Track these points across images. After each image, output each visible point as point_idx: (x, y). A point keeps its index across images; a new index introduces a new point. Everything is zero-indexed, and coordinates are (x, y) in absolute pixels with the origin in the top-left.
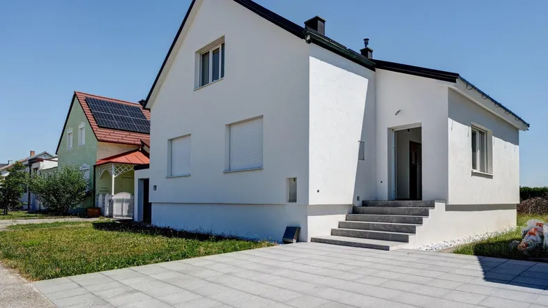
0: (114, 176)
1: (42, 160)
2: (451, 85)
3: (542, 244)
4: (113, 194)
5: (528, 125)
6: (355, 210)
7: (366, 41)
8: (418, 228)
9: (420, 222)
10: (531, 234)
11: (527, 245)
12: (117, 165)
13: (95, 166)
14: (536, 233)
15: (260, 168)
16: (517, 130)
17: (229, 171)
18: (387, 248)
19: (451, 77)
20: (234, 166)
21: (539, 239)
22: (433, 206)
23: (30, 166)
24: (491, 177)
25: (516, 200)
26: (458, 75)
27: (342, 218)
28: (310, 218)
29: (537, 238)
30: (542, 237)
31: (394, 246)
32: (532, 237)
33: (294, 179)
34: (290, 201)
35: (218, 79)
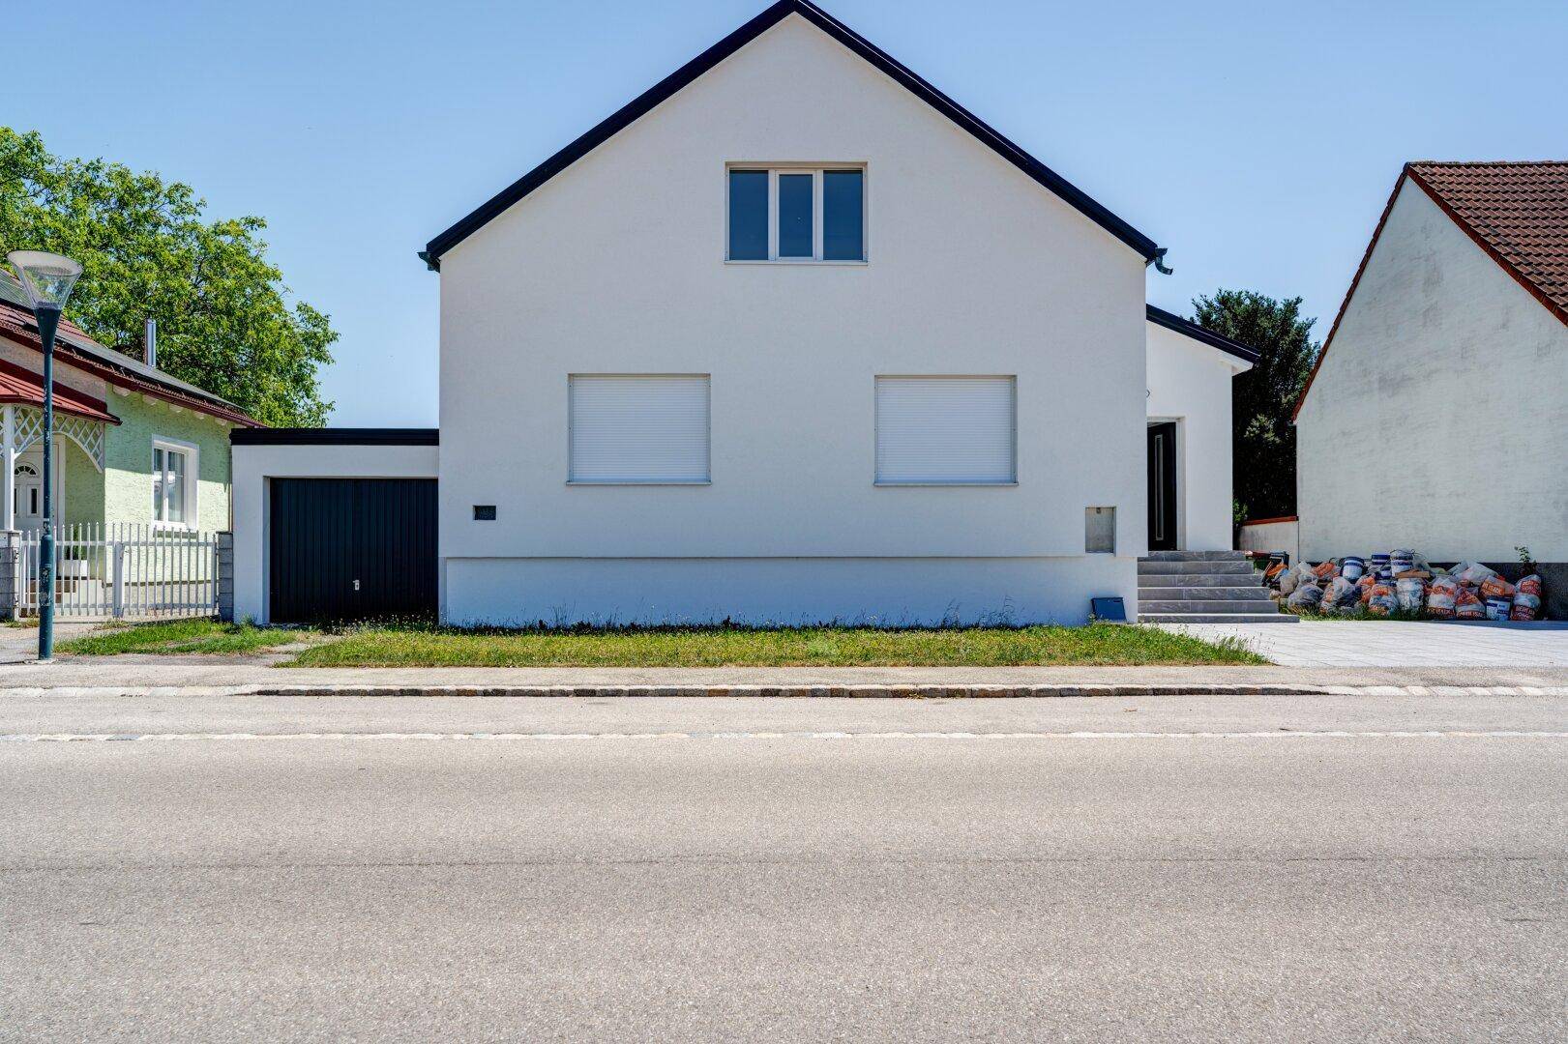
0: (13, 455)
12: (22, 409)
15: (1012, 483)
33: (1099, 508)
34: (1088, 550)
35: (807, 251)
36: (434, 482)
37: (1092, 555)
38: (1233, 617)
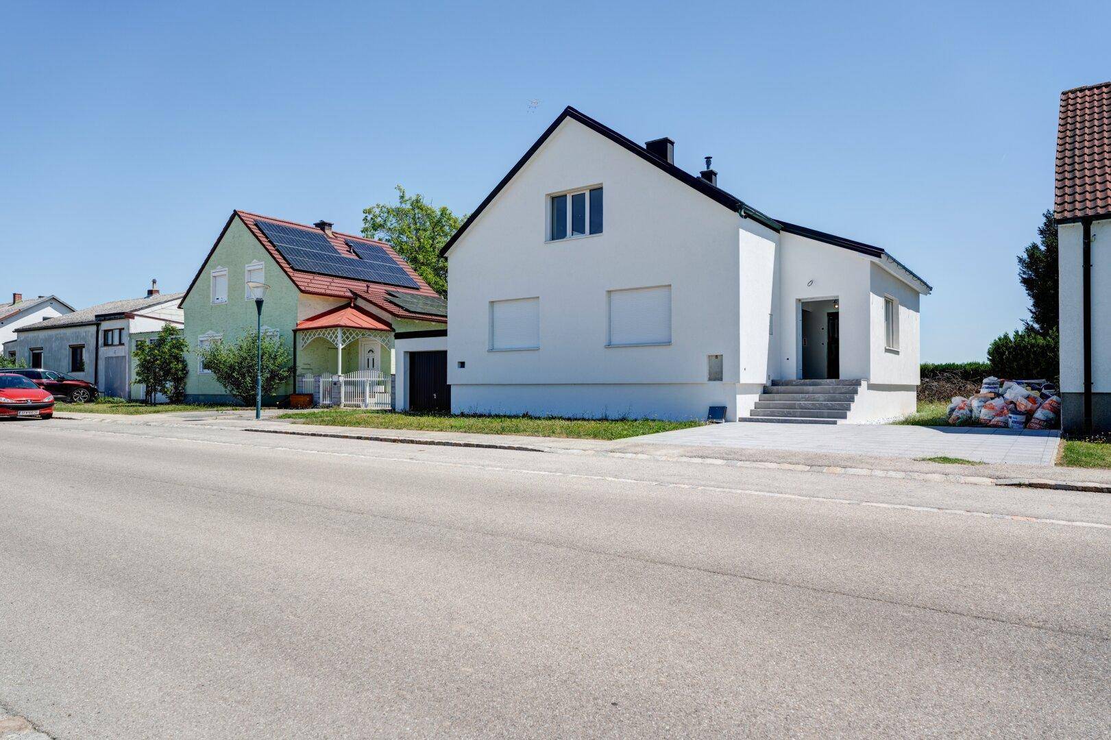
0: (341, 347)
1: (132, 317)
2: (875, 259)
3: (971, 417)
4: (340, 373)
5: (931, 289)
6: (766, 390)
7: (708, 160)
8: (853, 406)
9: (852, 400)
10: (960, 408)
11: (958, 418)
12: (345, 329)
13: (295, 331)
14: (966, 408)
15: (669, 343)
16: (917, 294)
17: (609, 345)
18: (835, 423)
19: (876, 252)
20: (616, 340)
21: (968, 412)
22: (860, 385)
23: (98, 325)
24: (897, 353)
25: (916, 380)
26: (883, 250)
27: (755, 398)
28: (739, 397)
29: (966, 411)
30: (971, 411)
31: (840, 421)
32: (962, 411)
33: (717, 356)
34: (710, 379)
35: (583, 232)
36: (445, 353)
37: (712, 382)
38: (795, 420)
